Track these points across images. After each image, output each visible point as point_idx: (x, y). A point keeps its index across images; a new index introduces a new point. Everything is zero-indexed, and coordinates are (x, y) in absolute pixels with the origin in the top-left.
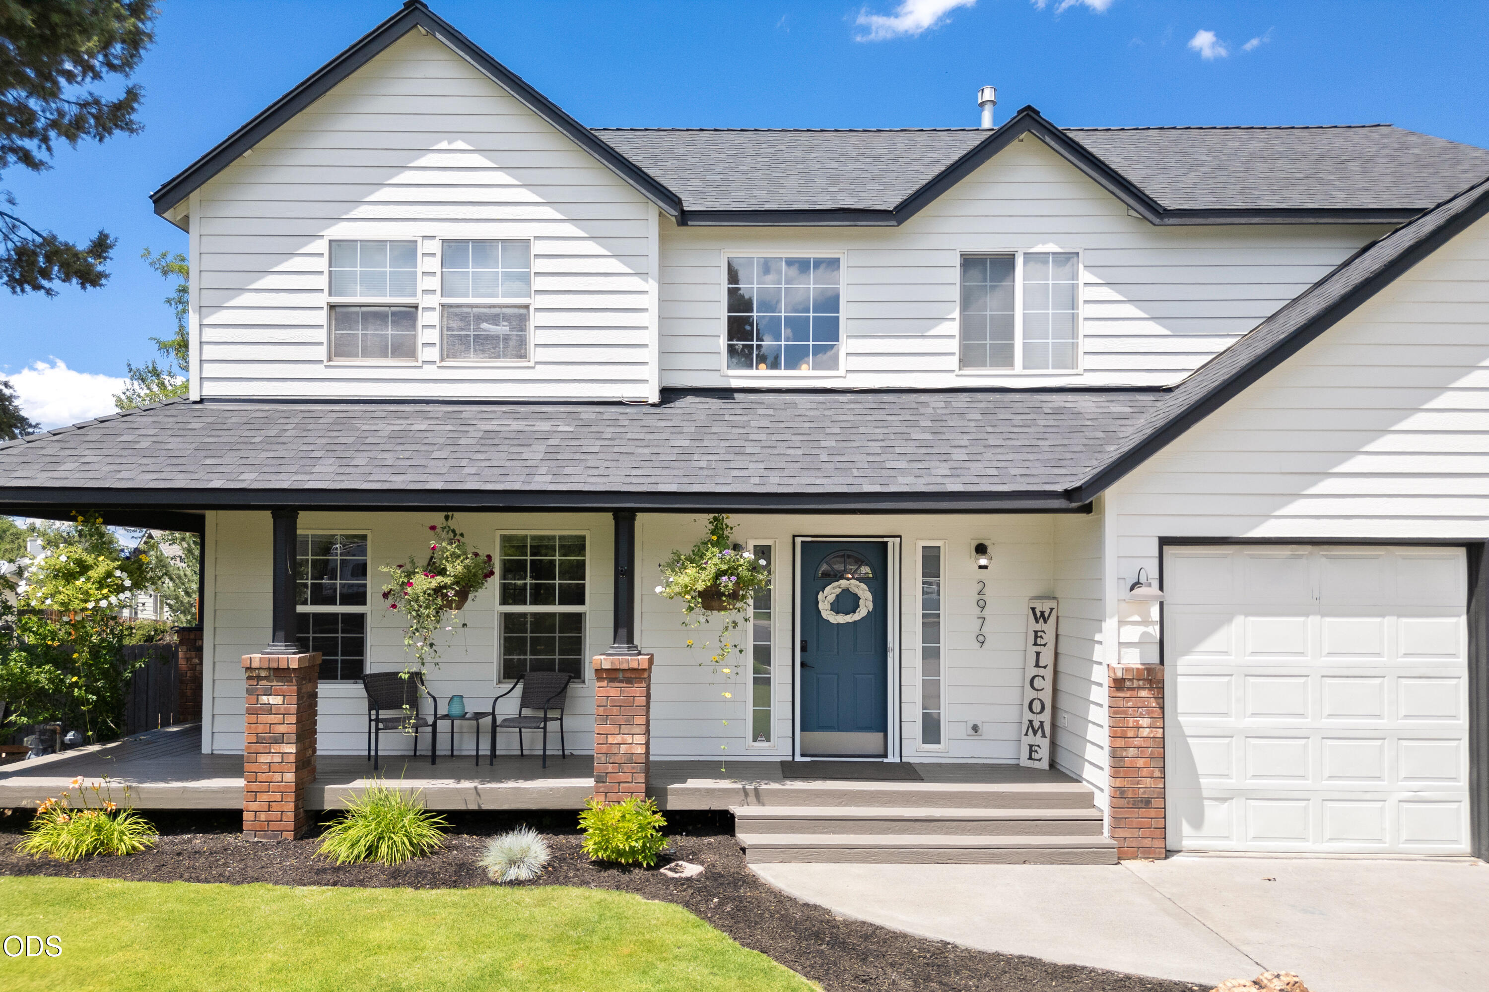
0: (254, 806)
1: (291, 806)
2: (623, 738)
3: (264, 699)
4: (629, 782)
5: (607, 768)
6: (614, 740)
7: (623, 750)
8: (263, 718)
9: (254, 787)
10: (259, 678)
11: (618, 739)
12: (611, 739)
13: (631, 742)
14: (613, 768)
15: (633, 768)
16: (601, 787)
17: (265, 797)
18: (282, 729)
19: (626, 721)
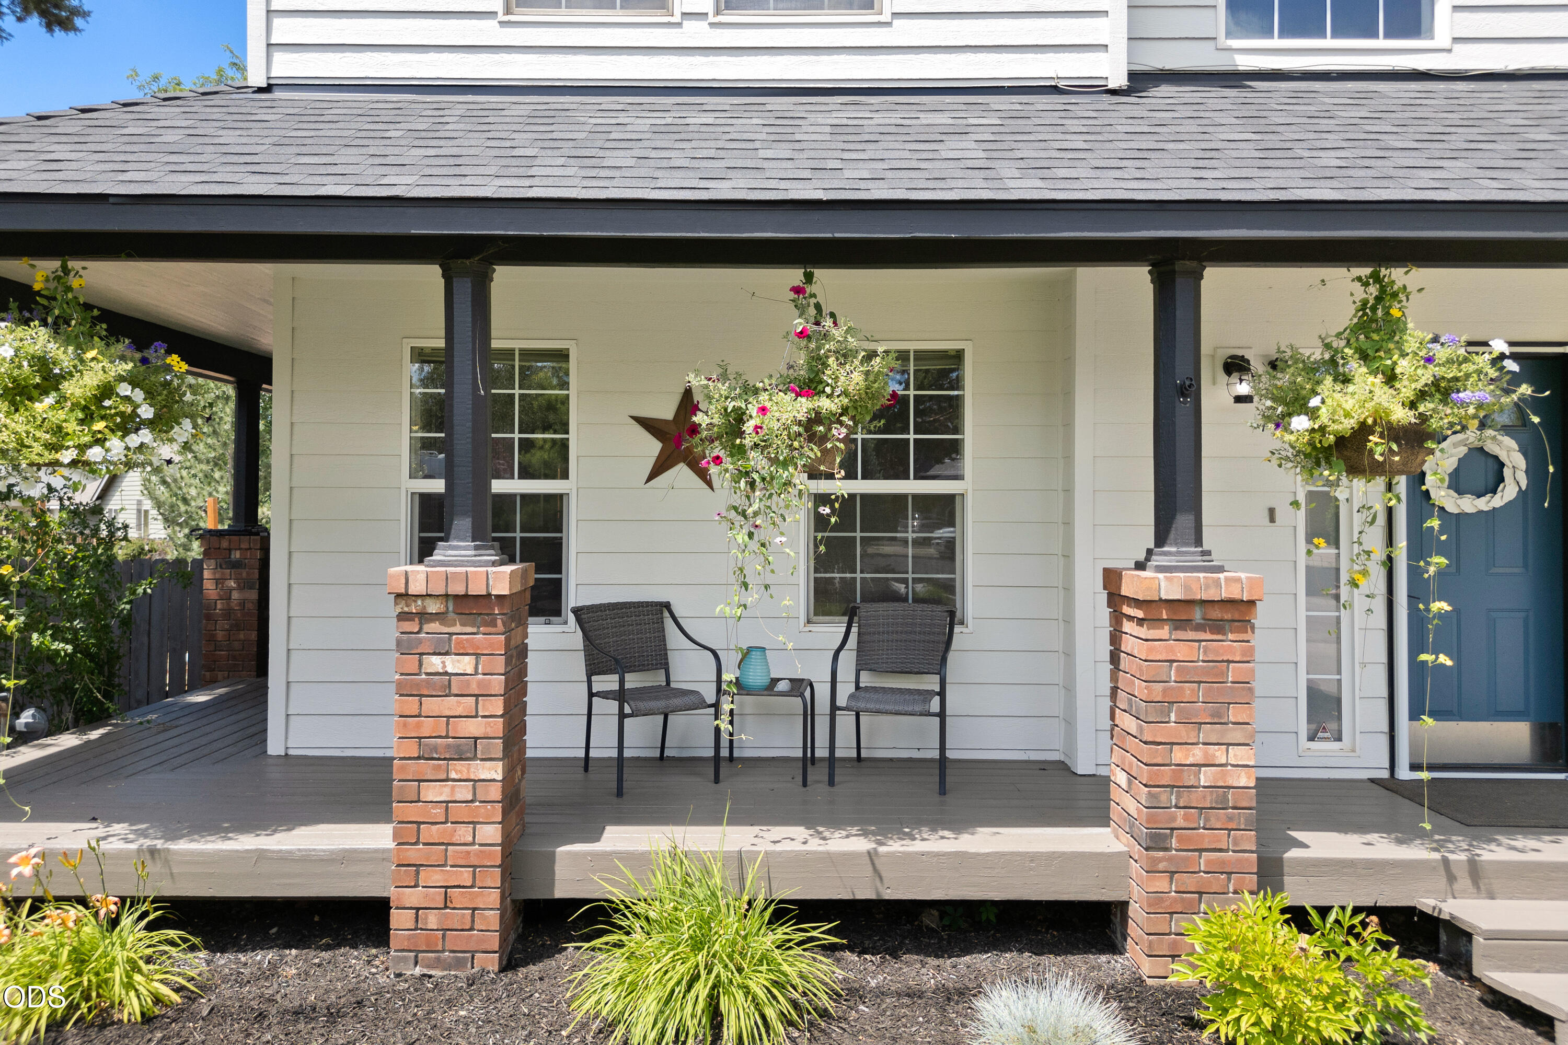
0: (413, 897)
1: (493, 897)
2: (1206, 754)
3: (435, 663)
4: (1220, 850)
5: (1174, 819)
6: (1187, 757)
7: (1206, 777)
8: (432, 705)
9: (414, 854)
10: (424, 617)
11: (1196, 754)
12: (1178, 755)
13: (1223, 761)
14: (1186, 817)
15: (1230, 819)
16: (1161, 860)
17: (435, 877)
18: (473, 727)
19: (1212, 716)
